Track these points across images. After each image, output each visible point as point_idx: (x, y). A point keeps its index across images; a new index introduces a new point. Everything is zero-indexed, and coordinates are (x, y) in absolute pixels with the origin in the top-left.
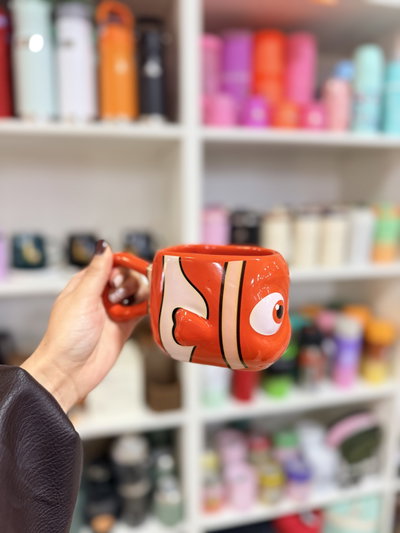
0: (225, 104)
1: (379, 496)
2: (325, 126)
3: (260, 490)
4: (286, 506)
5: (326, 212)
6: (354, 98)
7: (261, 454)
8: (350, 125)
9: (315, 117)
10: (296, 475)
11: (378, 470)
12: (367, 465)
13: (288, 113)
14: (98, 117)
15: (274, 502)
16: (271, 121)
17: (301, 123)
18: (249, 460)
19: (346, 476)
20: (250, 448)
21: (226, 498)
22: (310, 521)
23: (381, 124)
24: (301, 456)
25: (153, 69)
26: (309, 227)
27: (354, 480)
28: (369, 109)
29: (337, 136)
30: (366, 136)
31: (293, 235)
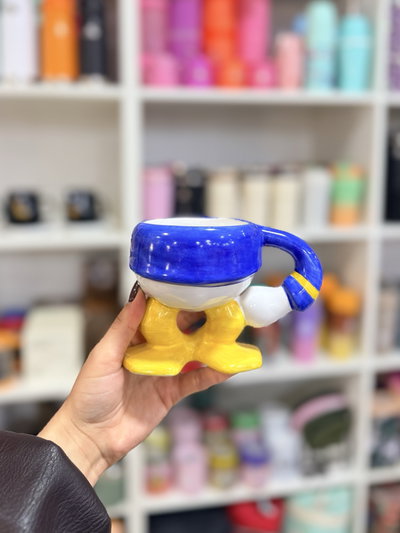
0: (166, 64)
1: (350, 488)
2: (275, 83)
3: (211, 472)
4: (240, 493)
5: (275, 172)
6: (306, 54)
7: (217, 435)
8: (303, 82)
9: (263, 75)
10: (252, 459)
11: (347, 458)
12: (334, 451)
13: (234, 72)
14: (39, 78)
15: (227, 486)
16: (216, 79)
17: (248, 82)
18: (203, 441)
19: (309, 462)
20: (205, 428)
21: (172, 480)
22: (269, 511)
23: (336, 80)
24: (260, 440)
25: (93, 31)
26: (258, 188)
27: (319, 468)
28: (322, 66)
29: (289, 94)
30: (319, 93)
31: (241, 195)
